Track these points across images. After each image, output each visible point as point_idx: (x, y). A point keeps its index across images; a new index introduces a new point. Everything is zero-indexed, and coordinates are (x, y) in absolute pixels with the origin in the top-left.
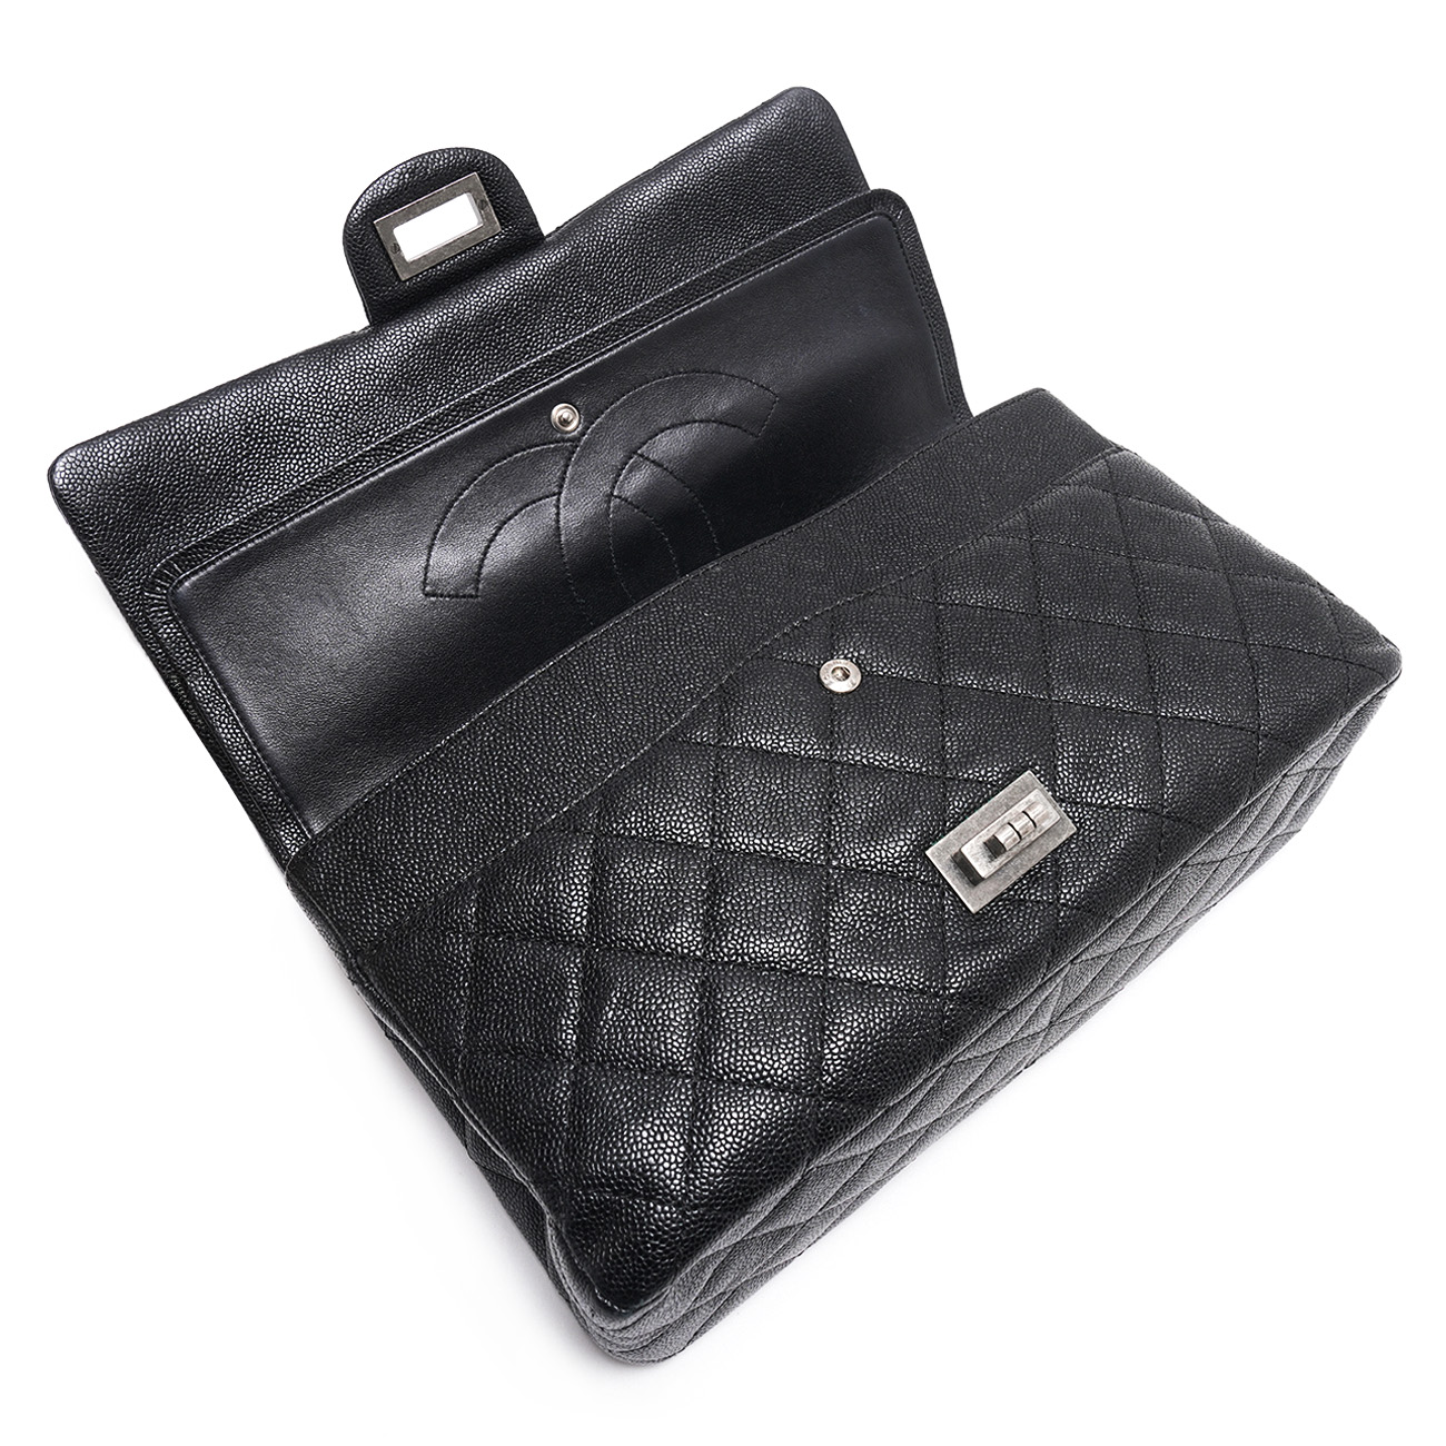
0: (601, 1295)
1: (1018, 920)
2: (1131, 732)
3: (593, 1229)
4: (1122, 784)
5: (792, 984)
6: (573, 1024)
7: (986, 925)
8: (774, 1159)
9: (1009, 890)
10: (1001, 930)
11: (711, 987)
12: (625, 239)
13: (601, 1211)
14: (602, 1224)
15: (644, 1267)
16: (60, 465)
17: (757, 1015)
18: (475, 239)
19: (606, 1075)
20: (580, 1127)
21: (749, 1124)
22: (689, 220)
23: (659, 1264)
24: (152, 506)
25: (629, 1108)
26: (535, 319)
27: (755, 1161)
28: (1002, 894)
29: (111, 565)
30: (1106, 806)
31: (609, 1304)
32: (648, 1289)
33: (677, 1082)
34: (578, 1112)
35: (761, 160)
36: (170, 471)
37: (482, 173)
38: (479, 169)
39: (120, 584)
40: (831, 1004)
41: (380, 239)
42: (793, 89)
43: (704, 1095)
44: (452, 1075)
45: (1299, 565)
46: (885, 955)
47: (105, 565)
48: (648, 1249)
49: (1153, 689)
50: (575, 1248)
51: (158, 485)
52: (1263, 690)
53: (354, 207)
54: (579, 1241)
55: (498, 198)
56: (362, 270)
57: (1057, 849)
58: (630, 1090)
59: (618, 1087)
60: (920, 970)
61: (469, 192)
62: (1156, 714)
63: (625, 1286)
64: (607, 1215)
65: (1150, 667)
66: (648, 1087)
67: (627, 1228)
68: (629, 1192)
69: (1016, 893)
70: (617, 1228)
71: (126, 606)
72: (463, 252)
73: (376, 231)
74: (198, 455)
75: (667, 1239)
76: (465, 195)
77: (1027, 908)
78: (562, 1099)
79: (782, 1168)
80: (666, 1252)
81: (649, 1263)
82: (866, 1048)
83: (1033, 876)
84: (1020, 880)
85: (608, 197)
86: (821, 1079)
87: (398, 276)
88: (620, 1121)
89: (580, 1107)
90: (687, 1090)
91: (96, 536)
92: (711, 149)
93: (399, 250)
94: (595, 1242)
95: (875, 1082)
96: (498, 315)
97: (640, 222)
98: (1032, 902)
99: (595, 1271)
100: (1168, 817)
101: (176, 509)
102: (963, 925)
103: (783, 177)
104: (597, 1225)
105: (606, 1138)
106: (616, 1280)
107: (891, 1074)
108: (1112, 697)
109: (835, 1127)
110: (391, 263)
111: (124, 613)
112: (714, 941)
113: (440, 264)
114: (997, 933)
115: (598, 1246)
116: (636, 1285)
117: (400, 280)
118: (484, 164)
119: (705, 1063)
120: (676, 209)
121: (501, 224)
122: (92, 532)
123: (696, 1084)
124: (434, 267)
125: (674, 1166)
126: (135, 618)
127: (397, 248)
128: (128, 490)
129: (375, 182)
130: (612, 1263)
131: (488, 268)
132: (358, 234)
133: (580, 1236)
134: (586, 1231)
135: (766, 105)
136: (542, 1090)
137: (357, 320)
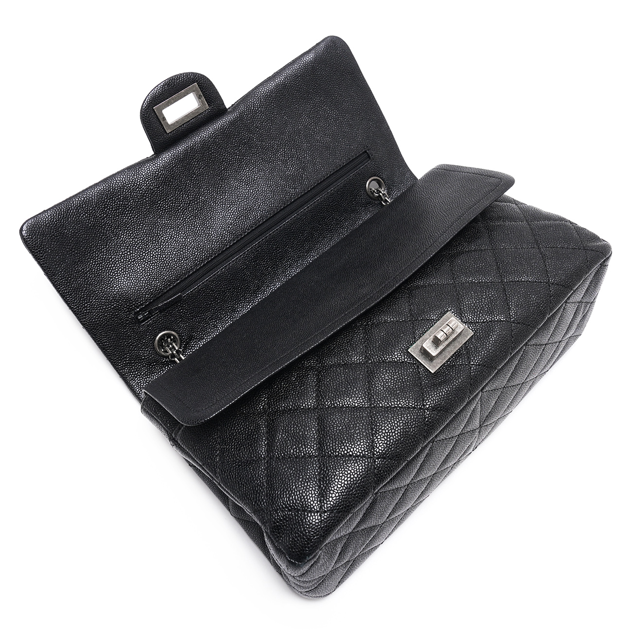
0: (289, 558)
1: (453, 373)
2: (492, 290)
3: (282, 528)
4: (491, 312)
5: (356, 411)
6: (264, 443)
7: (439, 377)
8: (358, 487)
9: (447, 361)
10: (446, 378)
11: (321, 418)
12: (262, 108)
13: (284, 519)
14: (285, 525)
15: (306, 541)
16: (25, 227)
17: (342, 427)
18: (198, 112)
19: (280, 462)
20: (271, 485)
21: (344, 473)
22: (289, 97)
23: (312, 539)
24: (67, 243)
25: (292, 473)
26: (226, 146)
27: (349, 489)
28: (444, 364)
29: (51, 271)
30: (485, 322)
31: (293, 561)
32: (309, 551)
33: (311, 460)
34: (270, 479)
35: (318, 69)
36: (73, 227)
37: (199, 83)
38: (197, 81)
39: (56, 279)
40: (374, 418)
41: (157, 115)
42: (328, 37)
43: (323, 463)
44: (215, 474)
45: (559, 215)
46: (396, 394)
47: (48, 271)
48: (307, 533)
49: (499, 272)
50: (275, 539)
51: (69, 233)
52: (549, 265)
53: (144, 102)
54: (276, 535)
55: (206, 94)
56: (150, 129)
57: (466, 342)
58: (291, 466)
59: (286, 466)
60: (412, 399)
61: (194, 91)
62: (502, 281)
63: (299, 551)
64: (287, 521)
65: (497, 263)
66: (299, 463)
67: (296, 525)
68: (295, 509)
69: (450, 363)
70: (292, 526)
71: (59, 288)
72: (193, 119)
73: (155, 111)
74: (85, 218)
75: (314, 527)
76: (192, 93)
77: (456, 368)
78: (263, 475)
79: (362, 491)
80: (315, 533)
81: (308, 539)
82: (392, 434)
83: (457, 355)
84: (452, 357)
85: (253, 90)
86: (374, 450)
87: (165, 131)
88: (288, 479)
89: (270, 477)
90: (316, 462)
91: (44, 258)
92: (296, 65)
93: (165, 119)
94: (283, 534)
95: (398, 449)
96: (210, 146)
97: (268, 100)
98: (458, 365)
99: (285, 547)
100: (514, 323)
101: (77, 243)
102: (429, 378)
103: (328, 76)
104: (283, 526)
105: (283, 487)
106: (294, 549)
107: (405, 445)
108: (482, 277)
109: (383, 471)
110: (162, 125)
111: (59, 292)
112: (321, 400)
113: (183, 125)
114: (444, 379)
115: (285, 536)
116: (303, 551)
117: (166, 133)
118: (199, 79)
119: (322, 450)
120: (283, 93)
121: (209, 105)
122: (42, 256)
123: (319, 460)
124: (181, 126)
125: (314, 495)
126: (64, 293)
127: (164, 119)
128: (56, 237)
129: (152, 90)
130: (292, 542)
131: (204, 125)
132: (147, 114)
133: (277, 532)
134: (278, 530)
135: (318, 44)
136: (254, 472)
137: (149, 152)
